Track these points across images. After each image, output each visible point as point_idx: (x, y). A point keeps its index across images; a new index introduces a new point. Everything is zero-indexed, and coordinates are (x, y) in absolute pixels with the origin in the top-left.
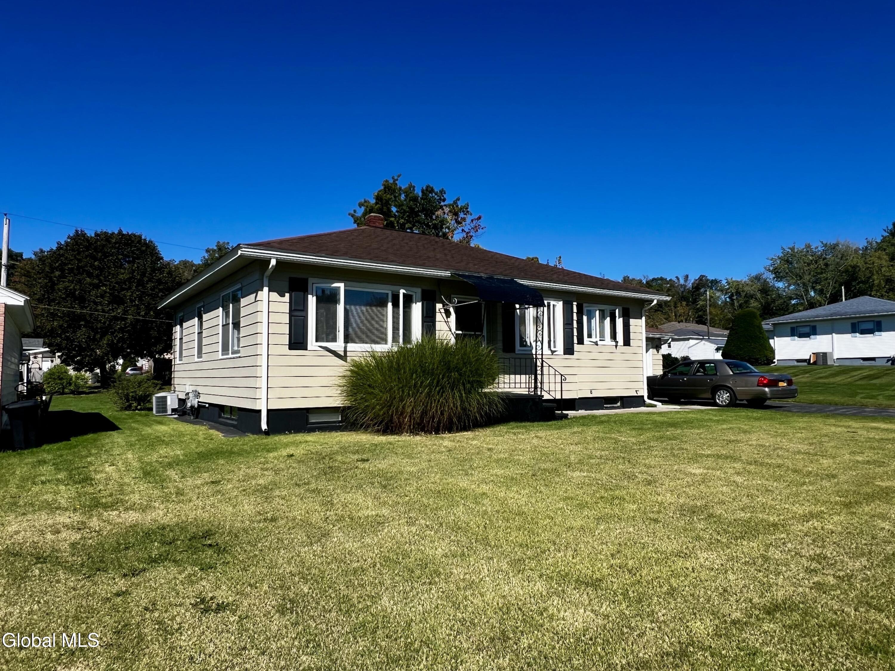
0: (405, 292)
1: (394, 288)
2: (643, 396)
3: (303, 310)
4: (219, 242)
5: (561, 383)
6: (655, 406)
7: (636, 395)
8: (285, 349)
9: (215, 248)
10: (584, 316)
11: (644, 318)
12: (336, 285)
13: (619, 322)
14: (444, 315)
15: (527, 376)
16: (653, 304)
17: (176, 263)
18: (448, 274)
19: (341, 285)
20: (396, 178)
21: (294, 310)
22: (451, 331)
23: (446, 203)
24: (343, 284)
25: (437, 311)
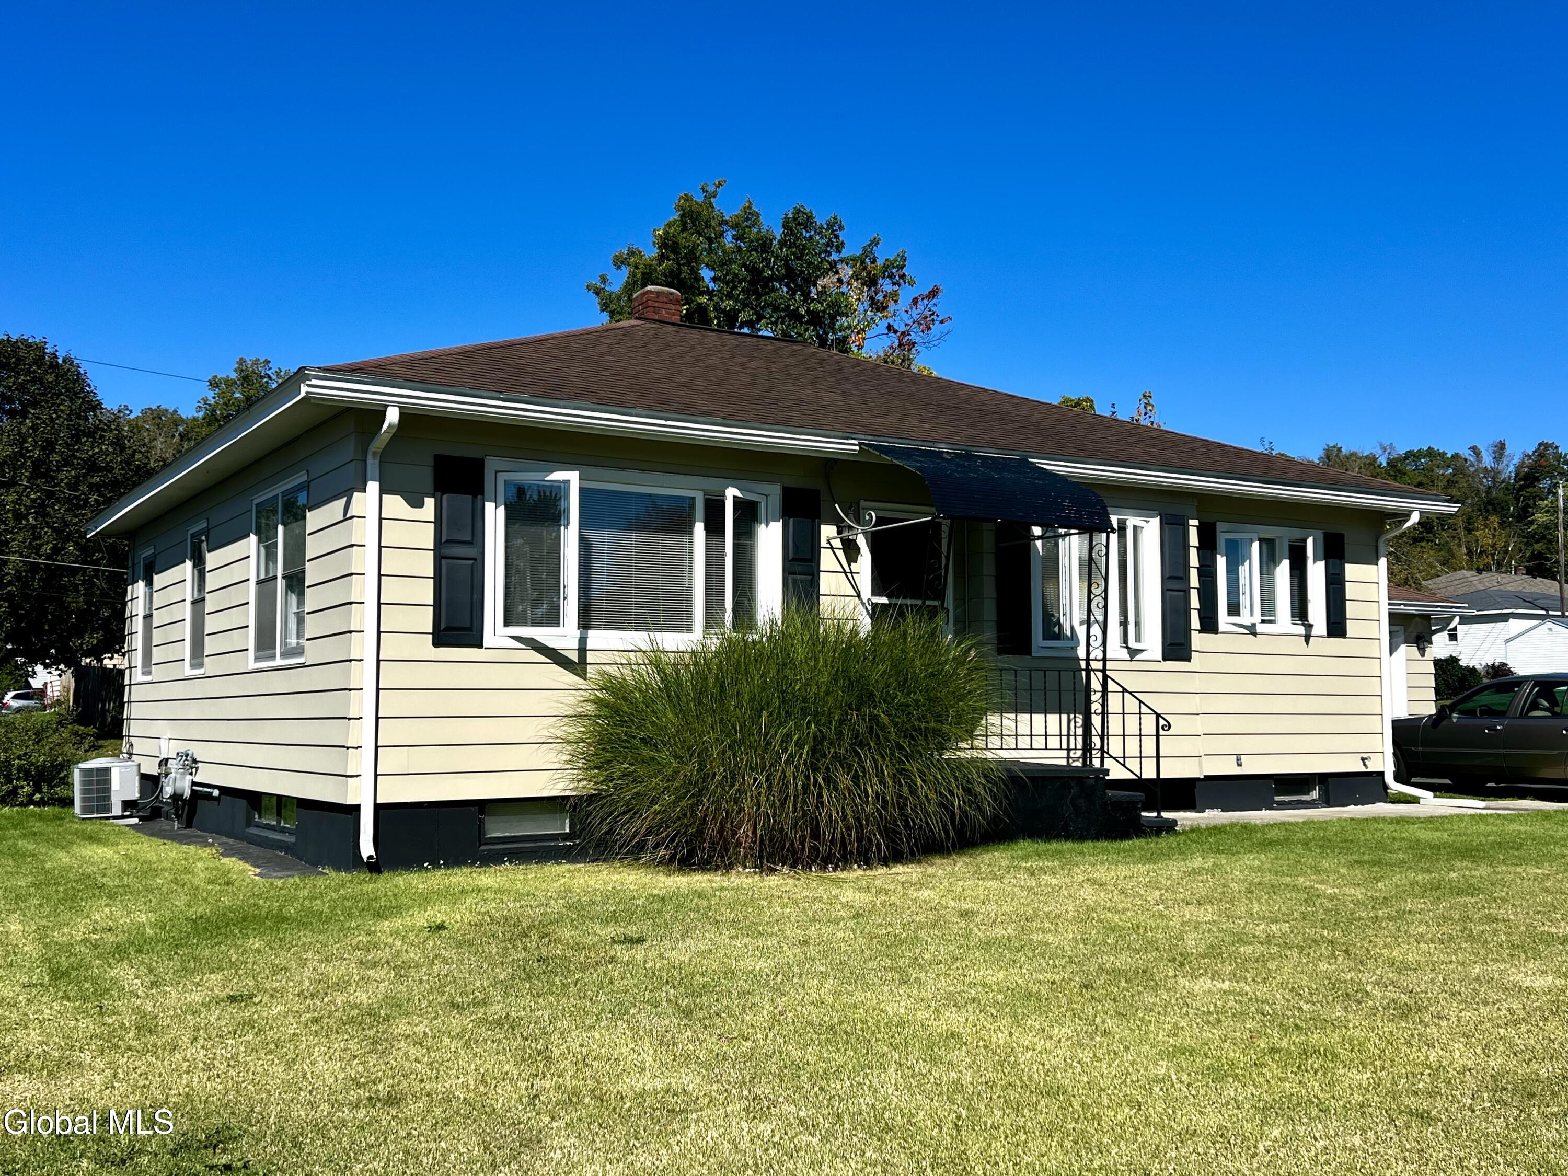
0: (738, 494)
1: (711, 484)
2: (1382, 774)
3: (470, 543)
4: (242, 361)
5: (1158, 735)
6: (1415, 800)
7: (1363, 769)
8: (425, 646)
9: (234, 376)
10: (1218, 556)
11: (1383, 562)
12: (558, 476)
13: (1316, 572)
14: (841, 554)
15: (1064, 717)
16: (1409, 524)
17: (132, 416)
18: (851, 446)
19: (573, 477)
20: (711, 189)
21: (448, 541)
22: (859, 596)
23: (845, 253)
24: (577, 473)
25: (823, 543)
